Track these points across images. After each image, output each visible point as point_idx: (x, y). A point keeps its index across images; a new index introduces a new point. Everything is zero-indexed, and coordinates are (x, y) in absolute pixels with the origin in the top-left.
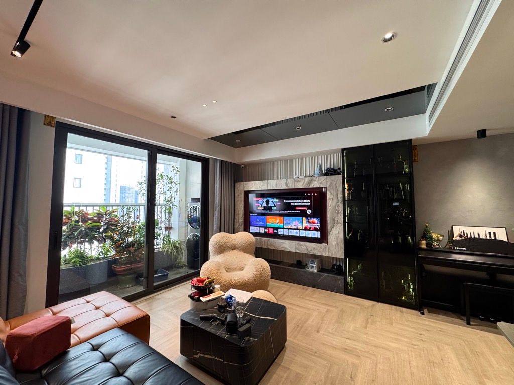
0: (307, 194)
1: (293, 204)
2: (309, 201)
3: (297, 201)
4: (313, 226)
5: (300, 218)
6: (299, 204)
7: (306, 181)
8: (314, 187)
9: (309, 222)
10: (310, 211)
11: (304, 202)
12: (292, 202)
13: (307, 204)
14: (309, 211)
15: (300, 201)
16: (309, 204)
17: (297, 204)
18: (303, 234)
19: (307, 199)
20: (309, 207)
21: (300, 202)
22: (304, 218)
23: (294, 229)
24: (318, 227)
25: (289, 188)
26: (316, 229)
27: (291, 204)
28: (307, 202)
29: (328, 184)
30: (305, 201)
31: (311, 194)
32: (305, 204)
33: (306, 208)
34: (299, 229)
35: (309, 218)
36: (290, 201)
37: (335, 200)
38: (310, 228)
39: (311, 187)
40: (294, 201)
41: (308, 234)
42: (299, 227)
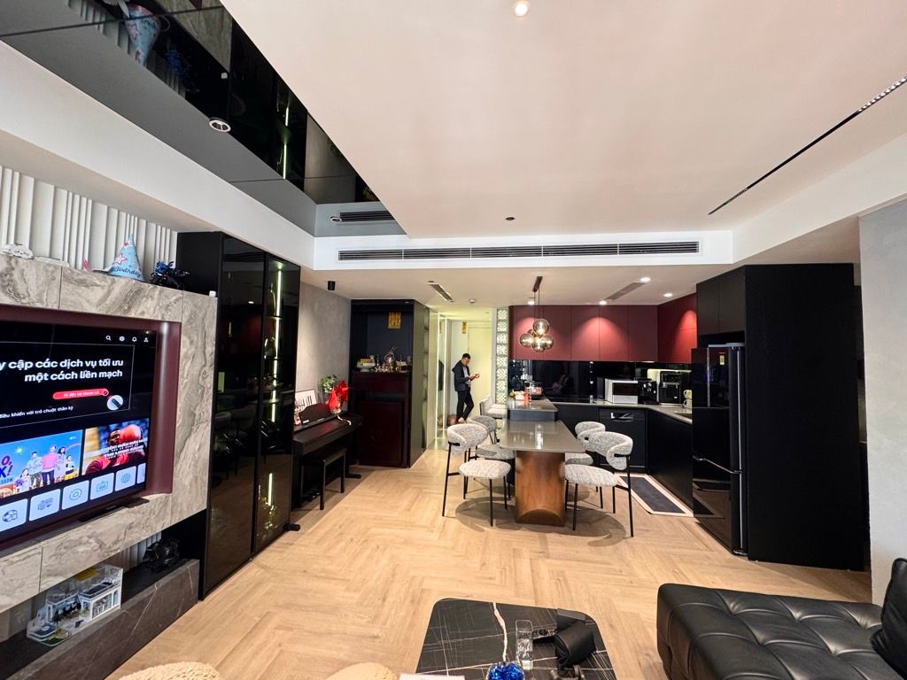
0: (115, 339)
1: (40, 378)
2: (120, 363)
3: (66, 363)
4: (124, 451)
5: (74, 436)
6: (73, 375)
7: (117, 290)
8: (146, 317)
9: (111, 441)
10: (120, 399)
11: (98, 369)
12: (34, 371)
13: (110, 375)
14: (114, 402)
15: (79, 363)
16: (119, 373)
17: (62, 376)
18: (75, 496)
19: (113, 359)
20: (114, 386)
21: (77, 370)
22: (91, 432)
23: (28, 495)
24: (140, 449)
25: (25, 302)
26: (133, 460)
27: (28, 378)
28: (112, 368)
29: (187, 313)
30: (105, 362)
31: (128, 340)
32: (102, 374)
33: (103, 392)
34: (63, 484)
35: (113, 426)
36: (22, 365)
37: (199, 360)
38: (113, 460)
39: (132, 315)
40: (48, 364)
41: (103, 486)
42: (59, 475)
